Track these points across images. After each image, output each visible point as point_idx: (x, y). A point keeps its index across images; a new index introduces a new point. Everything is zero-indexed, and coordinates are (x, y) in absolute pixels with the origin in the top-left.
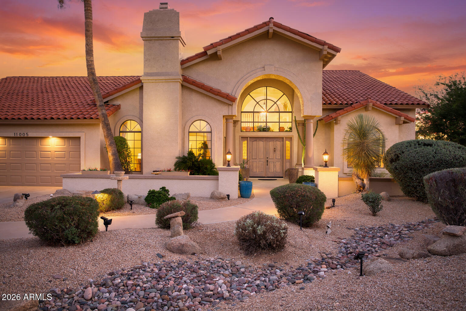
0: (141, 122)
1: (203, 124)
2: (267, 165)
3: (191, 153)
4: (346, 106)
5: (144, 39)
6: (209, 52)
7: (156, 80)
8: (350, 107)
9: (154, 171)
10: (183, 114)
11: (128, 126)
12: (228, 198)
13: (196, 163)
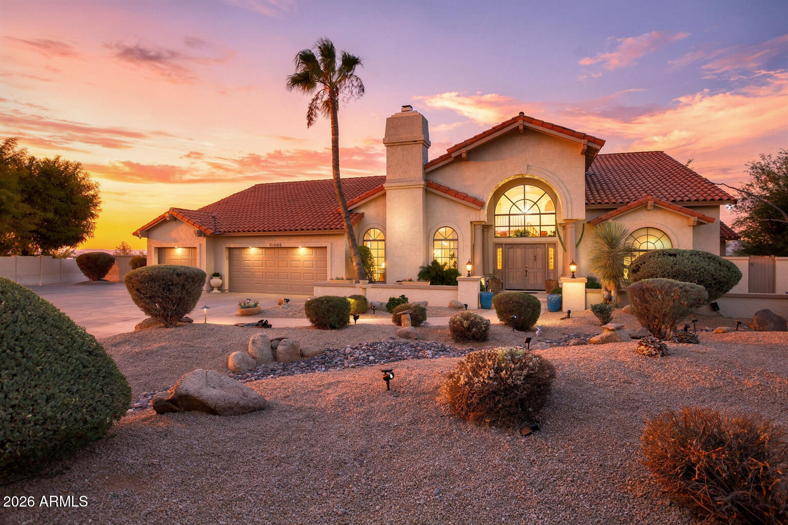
0: (384, 231)
1: (449, 230)
2: (526, 276)
3: (435, 263)
4: (621, 204)
5: (387, 145)
6: (453, 155)
7: (399, 186)
8: (626, 206)
9: (397, 282)
10: (427, 220)
11: (372, 234)
12: (466, 308)
13: (440, 273)
